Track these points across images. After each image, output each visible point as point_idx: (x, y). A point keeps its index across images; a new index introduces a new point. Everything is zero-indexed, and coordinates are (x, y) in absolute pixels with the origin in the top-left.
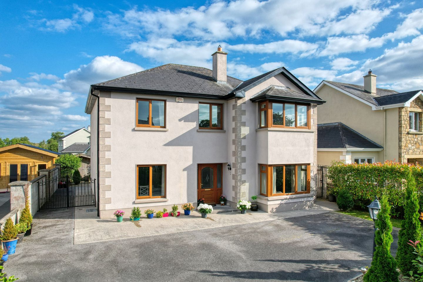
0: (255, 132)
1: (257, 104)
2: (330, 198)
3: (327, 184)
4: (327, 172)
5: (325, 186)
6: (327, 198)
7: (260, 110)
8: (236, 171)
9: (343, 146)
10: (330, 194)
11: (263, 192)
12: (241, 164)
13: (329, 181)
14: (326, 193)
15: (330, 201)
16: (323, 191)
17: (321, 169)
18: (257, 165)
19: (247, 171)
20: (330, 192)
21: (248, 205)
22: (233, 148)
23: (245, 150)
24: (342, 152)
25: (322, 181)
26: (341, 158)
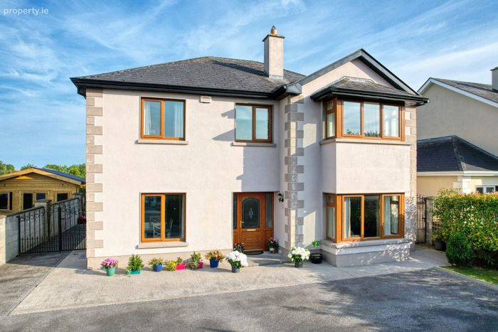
0: (319, 146)
1: (322, 103)
2: (438, 245)
3: (433, 223)
4: (432, 207)
5: (430, 226)
6: (433, 245)
7: (326, 113)
8: (289, 203)
9: (459, 168)
10: (436, 239)
11: (330, 236)
12: (296, 193)
13: (436, 219)
14: (432, 237)
15: (438, 250)
16: (427, 234)
17: (423, 201)
18: (322, 195)
19: (306, 203)
20: (436, 236)
21: (305, 255)
22: (285, 169)
23: (302, 172)
24: (457, 176)
25: (426, 219)
26: (455, 185)
